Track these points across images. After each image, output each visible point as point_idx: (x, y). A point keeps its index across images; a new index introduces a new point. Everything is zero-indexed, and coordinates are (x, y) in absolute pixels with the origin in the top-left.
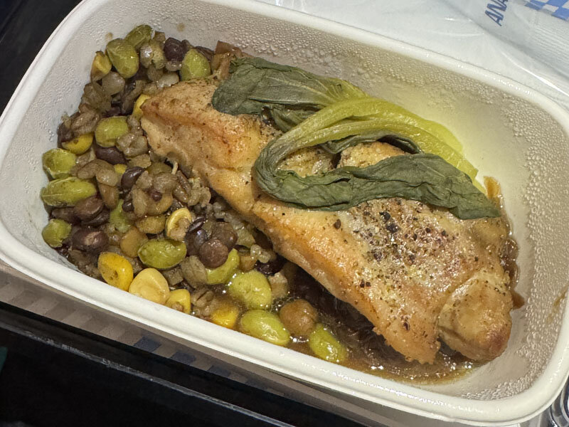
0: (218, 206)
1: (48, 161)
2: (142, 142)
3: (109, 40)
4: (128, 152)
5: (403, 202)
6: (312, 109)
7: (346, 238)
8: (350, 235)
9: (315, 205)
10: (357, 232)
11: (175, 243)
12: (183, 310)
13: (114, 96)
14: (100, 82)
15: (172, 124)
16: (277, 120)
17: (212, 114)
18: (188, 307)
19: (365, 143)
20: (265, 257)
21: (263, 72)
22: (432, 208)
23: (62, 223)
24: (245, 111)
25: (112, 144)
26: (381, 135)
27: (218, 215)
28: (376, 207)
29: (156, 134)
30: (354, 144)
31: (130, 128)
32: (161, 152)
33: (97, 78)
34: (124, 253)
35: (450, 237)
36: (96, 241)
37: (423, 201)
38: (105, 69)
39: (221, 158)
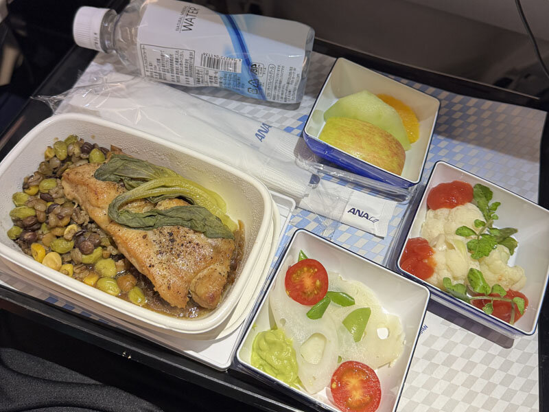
0: (93, 226)
1: (15, 197)
2: (61, 191)
3: (56, 141)
4: (54, 196)
5: (181, 228)
6: (144, 180)
7: (148, 243)
8: (150, 242)
9: (135, 226)
10: (154, 241)
11: (68, 240)
12: (68, 274)
13: (55, 169)
14: (48, 161)
15: (75, 184)
16: (126, 185)
17: (93, 180)
18: (71, 273)
19: (170, 199)
20: (114, 252)
21: (123, 162)
22: (195, 232)
23: (18, 228)
24: (110, 180)
25: (47, 191)
26: (177, 195)
27: (93, 230)
28: (166, 230)
29: (68, 188)
30: (164, 199)
31: (57, 184)
32: (69, 197)
33: (48, 159)
34: (44, 244)
35: (201, 246)
36: (30, 237)
37: (191, 228)
38: (51, 155)
39: (94, 202)
